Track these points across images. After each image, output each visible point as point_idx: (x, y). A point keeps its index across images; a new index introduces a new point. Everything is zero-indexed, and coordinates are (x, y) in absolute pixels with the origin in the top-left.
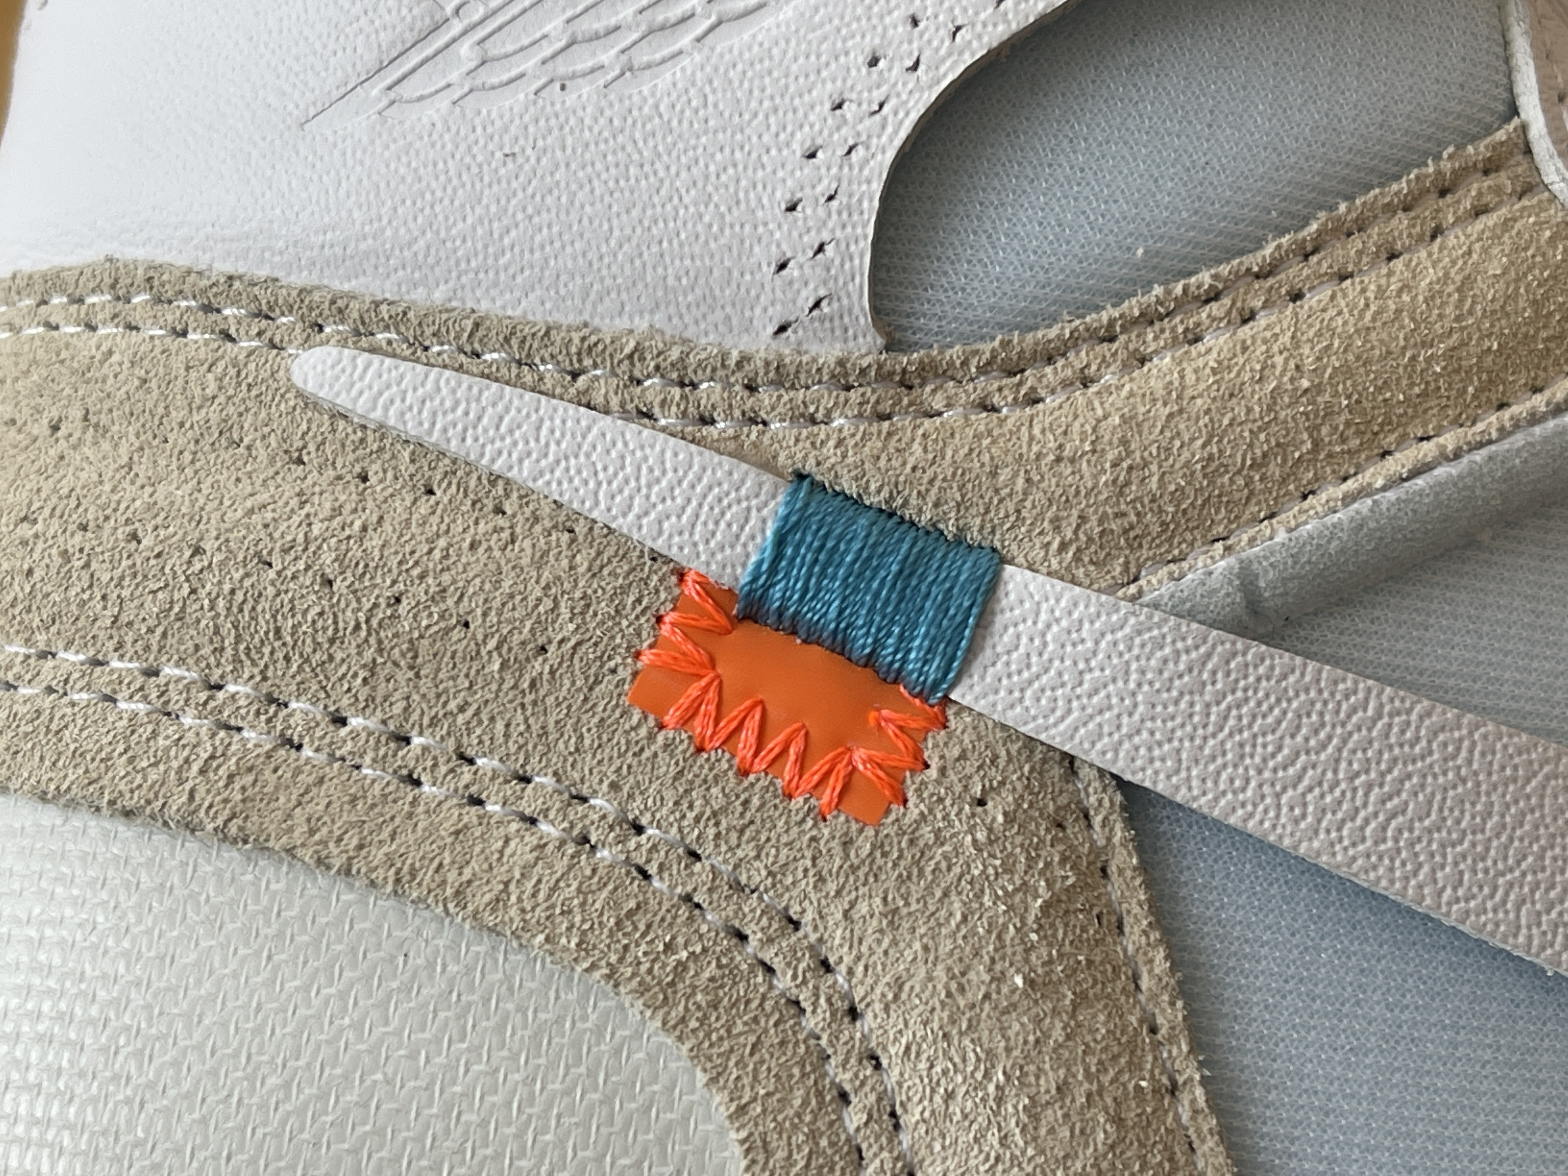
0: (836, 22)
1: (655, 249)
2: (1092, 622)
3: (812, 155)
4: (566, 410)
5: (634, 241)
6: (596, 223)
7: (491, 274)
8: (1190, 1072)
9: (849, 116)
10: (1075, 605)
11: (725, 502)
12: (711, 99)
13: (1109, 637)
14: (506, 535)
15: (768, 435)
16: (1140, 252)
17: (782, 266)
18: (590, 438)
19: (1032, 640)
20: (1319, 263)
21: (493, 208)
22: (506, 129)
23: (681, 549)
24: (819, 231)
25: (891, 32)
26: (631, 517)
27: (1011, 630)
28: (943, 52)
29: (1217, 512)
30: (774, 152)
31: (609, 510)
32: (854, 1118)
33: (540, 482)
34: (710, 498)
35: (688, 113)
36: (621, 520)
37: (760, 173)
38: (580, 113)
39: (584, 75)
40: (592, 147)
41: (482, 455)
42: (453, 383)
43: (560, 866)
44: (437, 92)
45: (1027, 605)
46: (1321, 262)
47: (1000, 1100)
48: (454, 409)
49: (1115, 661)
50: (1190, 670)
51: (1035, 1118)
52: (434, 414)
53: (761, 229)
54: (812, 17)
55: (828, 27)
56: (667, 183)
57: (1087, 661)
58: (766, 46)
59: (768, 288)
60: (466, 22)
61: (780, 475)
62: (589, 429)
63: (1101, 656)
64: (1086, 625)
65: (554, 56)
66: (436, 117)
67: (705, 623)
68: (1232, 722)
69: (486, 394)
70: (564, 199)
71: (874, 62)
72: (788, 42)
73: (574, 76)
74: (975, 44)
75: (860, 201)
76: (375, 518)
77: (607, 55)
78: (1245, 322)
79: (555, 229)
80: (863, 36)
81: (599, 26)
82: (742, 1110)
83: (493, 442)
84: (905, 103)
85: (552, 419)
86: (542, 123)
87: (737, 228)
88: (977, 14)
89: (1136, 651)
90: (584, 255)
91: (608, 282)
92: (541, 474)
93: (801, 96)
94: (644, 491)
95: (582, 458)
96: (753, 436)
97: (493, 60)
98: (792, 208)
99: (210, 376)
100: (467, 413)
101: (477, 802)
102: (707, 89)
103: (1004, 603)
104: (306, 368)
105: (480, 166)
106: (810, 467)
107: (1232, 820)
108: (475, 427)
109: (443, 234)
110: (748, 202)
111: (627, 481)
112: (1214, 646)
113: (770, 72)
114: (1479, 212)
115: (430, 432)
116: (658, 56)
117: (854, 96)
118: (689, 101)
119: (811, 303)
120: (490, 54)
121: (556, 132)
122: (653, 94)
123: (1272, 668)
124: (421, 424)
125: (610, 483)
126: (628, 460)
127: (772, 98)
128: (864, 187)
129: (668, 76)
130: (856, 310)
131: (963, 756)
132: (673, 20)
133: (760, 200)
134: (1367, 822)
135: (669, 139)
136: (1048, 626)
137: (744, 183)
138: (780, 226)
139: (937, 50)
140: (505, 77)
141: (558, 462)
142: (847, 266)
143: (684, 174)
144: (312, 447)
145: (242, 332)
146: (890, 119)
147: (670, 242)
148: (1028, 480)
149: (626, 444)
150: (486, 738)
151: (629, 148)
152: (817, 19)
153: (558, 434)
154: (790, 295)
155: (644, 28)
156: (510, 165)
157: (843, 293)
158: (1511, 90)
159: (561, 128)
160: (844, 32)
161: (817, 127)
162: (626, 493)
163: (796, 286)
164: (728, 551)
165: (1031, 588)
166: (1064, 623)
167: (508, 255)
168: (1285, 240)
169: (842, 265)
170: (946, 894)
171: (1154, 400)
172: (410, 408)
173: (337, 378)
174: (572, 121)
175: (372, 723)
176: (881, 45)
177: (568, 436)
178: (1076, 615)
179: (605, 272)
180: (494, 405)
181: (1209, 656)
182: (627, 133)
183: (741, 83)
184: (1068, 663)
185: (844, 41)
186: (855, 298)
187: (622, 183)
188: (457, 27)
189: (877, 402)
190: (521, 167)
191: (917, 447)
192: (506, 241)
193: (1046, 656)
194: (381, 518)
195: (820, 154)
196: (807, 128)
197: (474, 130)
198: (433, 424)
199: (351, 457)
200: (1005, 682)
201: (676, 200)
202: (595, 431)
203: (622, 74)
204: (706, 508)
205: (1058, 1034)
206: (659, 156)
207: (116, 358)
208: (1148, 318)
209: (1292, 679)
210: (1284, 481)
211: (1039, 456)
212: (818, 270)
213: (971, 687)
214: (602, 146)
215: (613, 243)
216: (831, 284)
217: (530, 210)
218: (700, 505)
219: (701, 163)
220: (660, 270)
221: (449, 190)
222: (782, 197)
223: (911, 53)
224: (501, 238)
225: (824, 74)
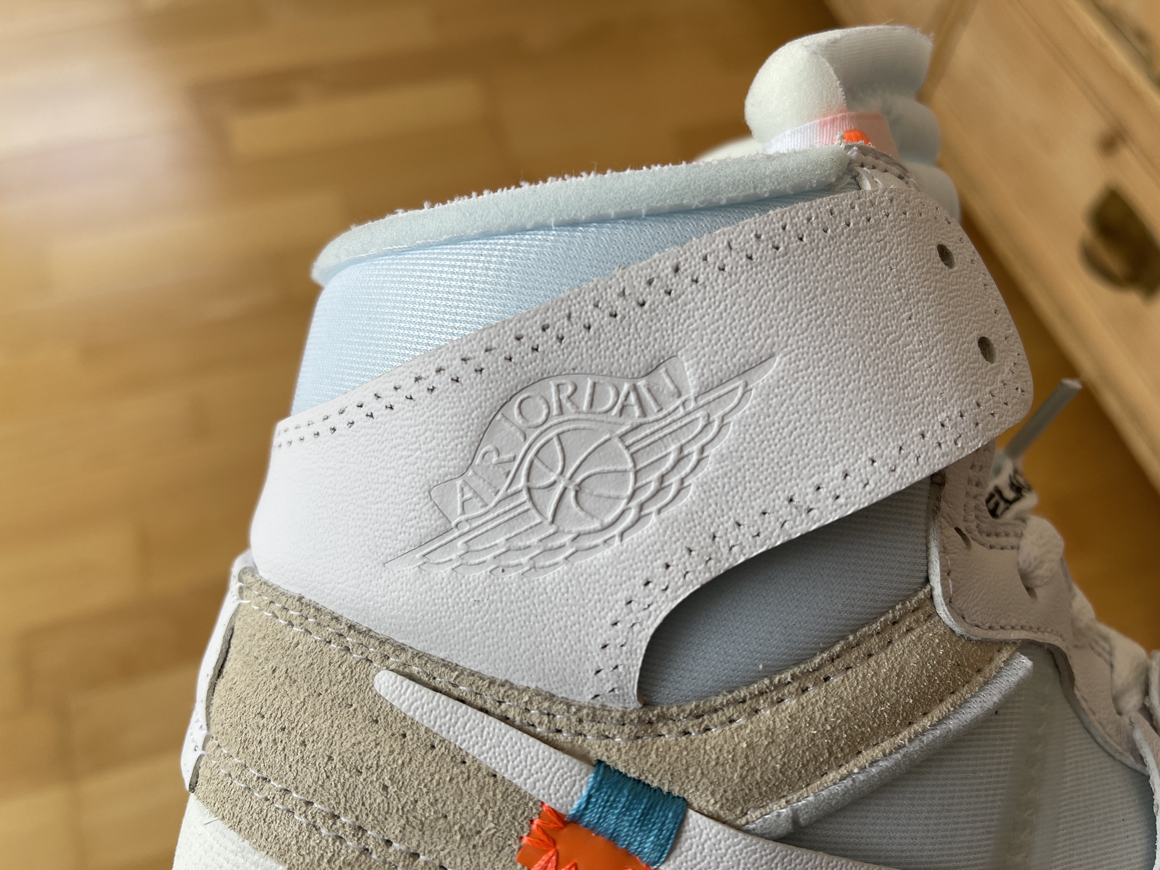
0: (631, 561)
1: (540, 656)
2: (725, 841)
3: (616, 624)
4: (495, 724)
5: (531, 651)
6: (514, 640)
7: (465, 653)
9: (634, 608)
10: (719, 833)
11: (565, 776)
12: (570, 589)
13: (732, 848)
14: (465, 776)
15: (586, 742)
16: (761, 666)
17: (598, 672)
18: (506, 739)
19: (698, 846)
20: (838, 664)
21: (468, 625)
22: (476, 588)
23: (543, 796)
24: (616, 660)
25: (656, 570)
26: (522, 779)
27: (689, 841)
28: (680, 584)
29: (785, 786)
30: (598, 620)
31: (512, 774)
33: (482, 757)
34: (558, 774)
35: (559, 594)
36: (517, 780)
37: (591, 629)
38: (510, 586)
39: (513, 566)
40: (515, 604)
41: (457, 740)
42: (445, 703)
44: (446, 562)
45: (697, 830)
46: (840, 664)
48: (445, 716)
49: (734, 859)
50: (766, 863)
52: (436, 718)
53: (589, 655)
54: (619, 557)
55: (626, 563)
56: (548, 627)
57: (722, 858)
58: (598, 567)
59: (591, 680)
60: (460, 532)
61: (592, 764)
62: (505, 734)
63: (728, 856)
64: (723, 842)
65: (499, 555)
66: (444, 575)
67: (552, 826)
69: (460, 711)
70: (500, 627)
71: (647, 583)
72: (607, 567)
73: (508, 566)
74: (695, 582)
75: (636, 650)
76: (408, 760)
77: (524, 559)
78: (803, 693)
79: (495, 640)
80: (643, 571)
81: (521, 544)
83: (462, 735)
84: (660, 607)
85: (489, 727)
86: (492, 587)
87: (579, 652)
88: (696, 567)
89: (744, 855)
90: (508, 653)
91: (518, 667)
92: (483, 753)
93: (612, 595)
94: (528, 767)
95: (501, 748)
96: (580, 742)
97: (472, 551)
98: (605, 647)
99: (339, 670)
100: (450, 719)
102: (569, 584)
103: (687, 828)
104: (381, 682)
105: (463, 604)
106: (604, 758)
108: (454, 727)
109: (444, 632)
110: (584, 641)
111: (521, 762)
112: (778, 853)
113: (598, 581)
114: (909, 630)
115: (434, 727)
116: (547, 563)
117: (637, 600)
118: (560, 589)
119: (610, 689)
120: (472, 549)
121: (498, 594)
122: (544, 582)
123: (802, 860)
124: (430, 722)
125: (513, 762)
126: (522, 752)
127: (599, 594)
128: (638, 643)
129: (551, 573)
130: (631, 694)
132: (555, 546)
133: (590, 641)
135: (550, 606)
136: (706, 841)
137: (583, 632)
138: (598, 655)
139: (677, 583)
140: (477, 561)
141: (490, 749)
142: (628, 676)
143: (556, 624)
144: (382, 717)
145: (354, 650)
146: (653, 613)
147: (547, 654)
148: (702, 773)
149: (521, 744)
150: (453, 863)
151: (532, 607)
152: (622, 558)
153: (491, 735)
154: (600, 684)
155: (541, 549)
156: (477, 606)
157: (625, 687)
158: (927, 571)
159: (501, 592)
160: (634, 567)
161: (619, 612)
162: (520, 767)
163: (604, 681)
164: (565, 799)
165: (700, 822)
166: (713, 840)
167: (473, 647)
168: (825, 655)
169: (626, 675)
171: (761, 735)
172: (426, 713)
173: (394, 692)
174: (506, 589)
175: (403, 848)
176: (651, 577)
177: (496, 737)
178: (719, 837)
179: (517, 662)
180: (463, 717)
182: (531, 599)
183: (585, 584)
184: (713, 858)
185: (634, 571)
186: (630, 689)
187: (527, 623)
188: (456, 534)
189: (637, 732)
190: (481, 607)
191: (653, 755)
192: (473, 641)
193: (704, 854)
194: (411, 759)
195: (619, 624)
196: (614, 611)
197: (461, 585)
198: (435, 723)
199: (399, 725)
200: (684, 864)
201: (551, 635)
202: (508, 736)
203: (530, 569)
204: (556, 779)
206: (545, 612)
207: (300, 647)
209: (810, 864)
210: (815, 770)
211: (708, 762)
212: (615, 677)
213: (669, 865)
214: (519, 604)
215: (521, 650)
216: (620, 683)
217: (484, 629)
218: (553, 777)
219: (564, 619)
220: (542, 665)
221: (448, 613)
222: (600, 641)
223: (664, 583)
224: (470, 639)
225: (624, 586)
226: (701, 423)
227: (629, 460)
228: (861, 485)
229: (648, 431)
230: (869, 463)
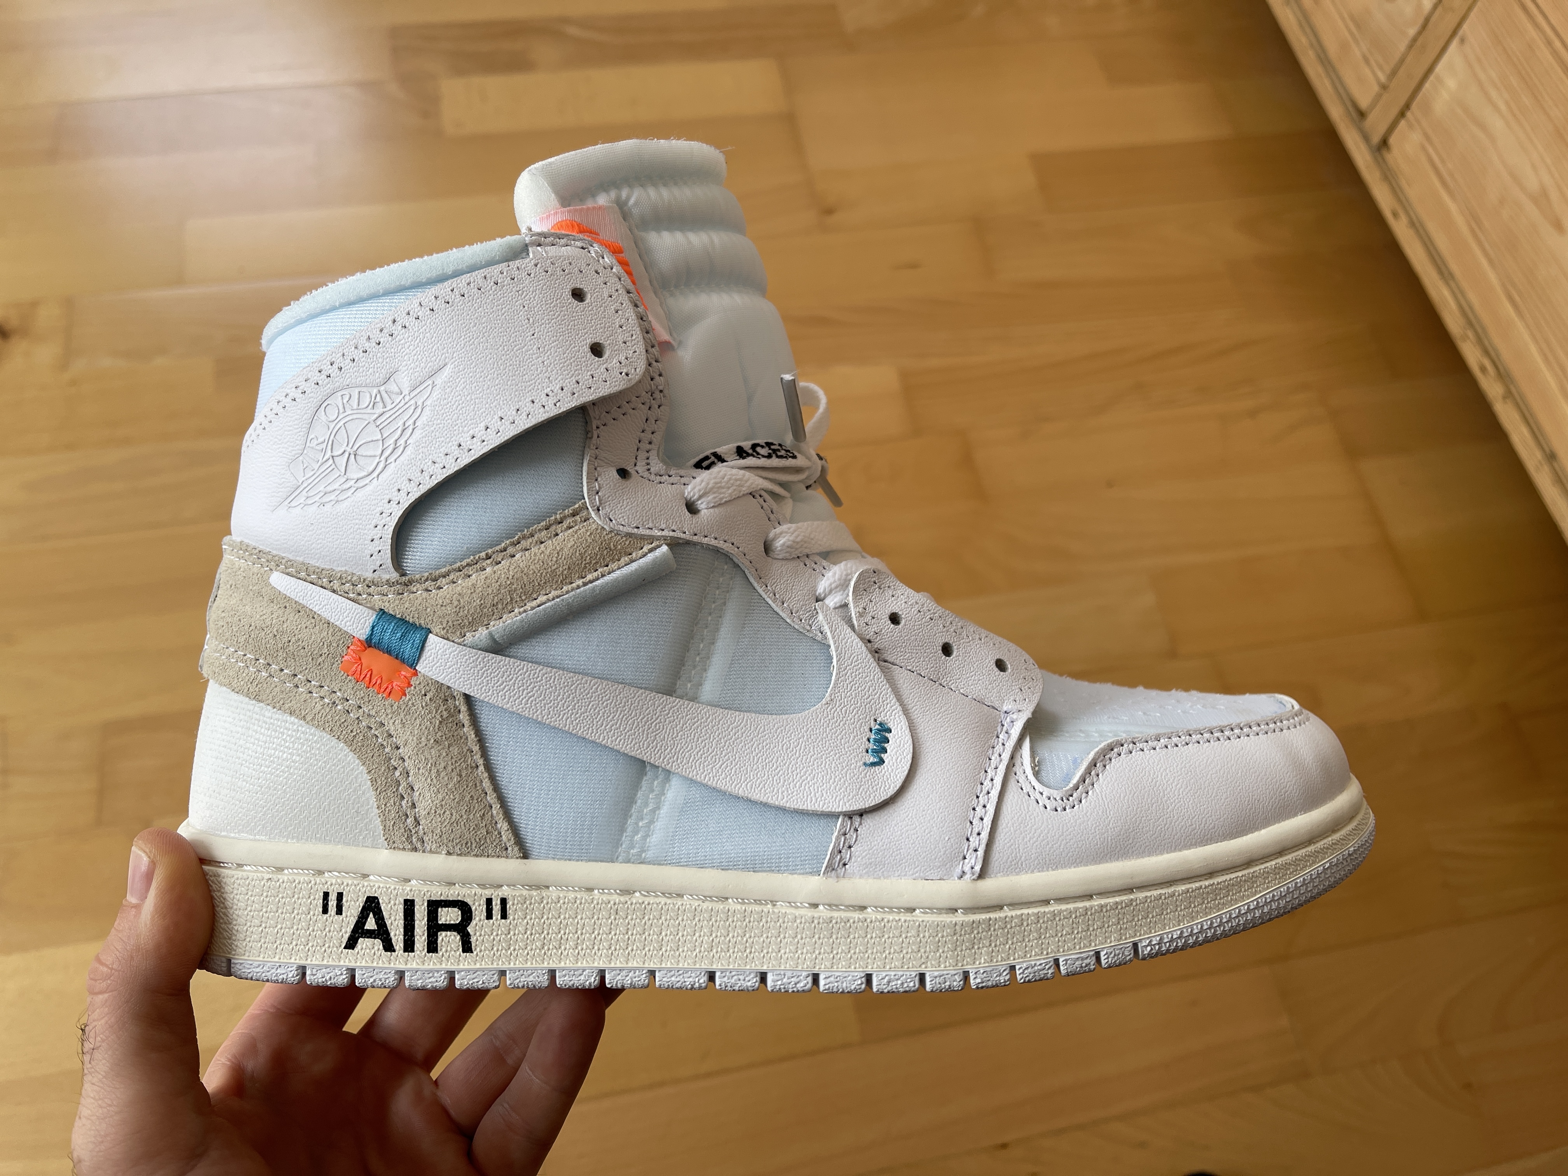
0: (382, 491)
3: (376, 527)
6: (331, 544)
7: (310, 555)
8: (481, 762)
9: (384, 517)
12: (354, 511)
14: (313, 625)
15: (373, 599)
16: (466, 547)
17: (372, 556)
21: (309, 538)
22: (313, 516)
24: (379, 546)
25: (393, 494)
29: (484, 618)
30: (367, 526)
32: (397, 773)
35: (350, 514)
37: (364, 532)
39: (328, 503)
40: (329, 523)
43: (328, 710)
44: (299, 505)
46: (520, 546)
47: (430, 770)
51: (439, 775)
53: (366, 546)
55: (380, 492)
58: (367, 496)
59: (369, 561)
60: (304, 486)
61: (375, 610)
65: (322, 497)
66: (299, 511)
67: (359, 649)
68: (485, 675)
70: (323, 537)
71: (390, 502)
72: (371, 495)
73: (326, 503)
74: (413, 498)
75: (387, 540)
77: (333, 497)
78: (497, 564)
80: (387, 495)
81: (331, 489)
82: (370, 772)
84: (396, 513)
86: (320, 514)
87: (361, 545)
88: (414, 489)
90: (329, 551)
93: (374, 511)
96: (369, 600)
97: (309, 497)
98: (372, 541)
101: (310, 692)
102: (354, 508)
105: (307, 527)
106: (382, 606)
107: (485, 700)
110: (363, 538)
113: (367, 504)
114: (570, 528)
116: (344, 498)
117: (385, 512)
118: (350, 512)
119: (379, 565)
120: (309, 495)
121: (323, 517)
122: (341, 509)
127: (368, 511)
128: (388, 537)
129: (346, 503)
130: (390, 567)
131: (420, 684)
132: (347, 488)
133: (366, 538)
134: (523, 699)
135: (346, 521)
137: (362, 534)
138: (370, 545)
139: (404, 499)
140: (312, 502)
143: (349, 531)
144: (275, 598)
145: (264, 566)
146: (393, 517)
148: (435, 611)
150: (312, 677)
152: (378, 489)
154: (374, 563)
155: (340, 490)
156: (313, 527)
157: (386, 563)
158: (582, 491)
160: (383, 493)
161: (377, 520)
163: (375, 561)
168: (509, 541)
169: (385, 555)
170: (415, 719)
171: (469, 588)
174: (326, 514)
175: (288, 671)
176: (391, 497)
179: (333, 556)
181: (478, 658)
182: (337, 519)
183: (361, 506)
185: (383, 496)
186: (389, 564)
187: (336, 533)
188: (302, 488)
189: (399, 590)
190: (315, 527)
191: (408, 603)
192: (312, 547)
194: (287, 619)
195: (378, 527)
196: (375, 520)
197: (307, 515)
199: (283, 601)
201: (347, 538)
203: (336, 502)
205: (444, 754)
206: (343, 526)
208: (468, 565)
210: (503, 609)
211: (437, 605)
212: (380, 557)
214: (332, 522)
216: (383, 560)
217: (317, 539)
219: (353, 528)
221: (300, 533)
222: (370, 538)
223: (397, 500)
225: (379, 505)
226: (413, 408)
227: (379, 433)
228: (495, 433)
229: (388, 416)
230: (499, 420)
